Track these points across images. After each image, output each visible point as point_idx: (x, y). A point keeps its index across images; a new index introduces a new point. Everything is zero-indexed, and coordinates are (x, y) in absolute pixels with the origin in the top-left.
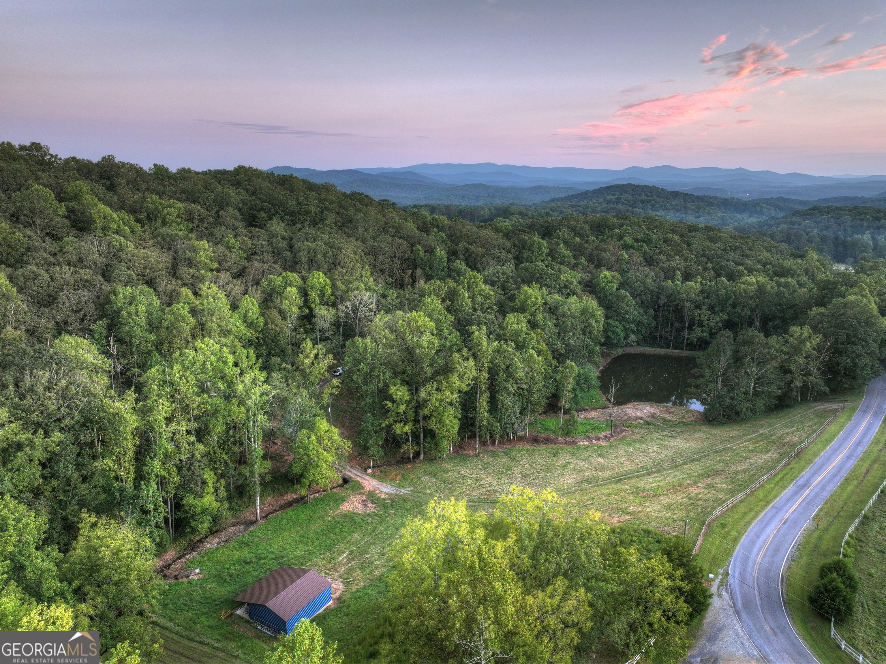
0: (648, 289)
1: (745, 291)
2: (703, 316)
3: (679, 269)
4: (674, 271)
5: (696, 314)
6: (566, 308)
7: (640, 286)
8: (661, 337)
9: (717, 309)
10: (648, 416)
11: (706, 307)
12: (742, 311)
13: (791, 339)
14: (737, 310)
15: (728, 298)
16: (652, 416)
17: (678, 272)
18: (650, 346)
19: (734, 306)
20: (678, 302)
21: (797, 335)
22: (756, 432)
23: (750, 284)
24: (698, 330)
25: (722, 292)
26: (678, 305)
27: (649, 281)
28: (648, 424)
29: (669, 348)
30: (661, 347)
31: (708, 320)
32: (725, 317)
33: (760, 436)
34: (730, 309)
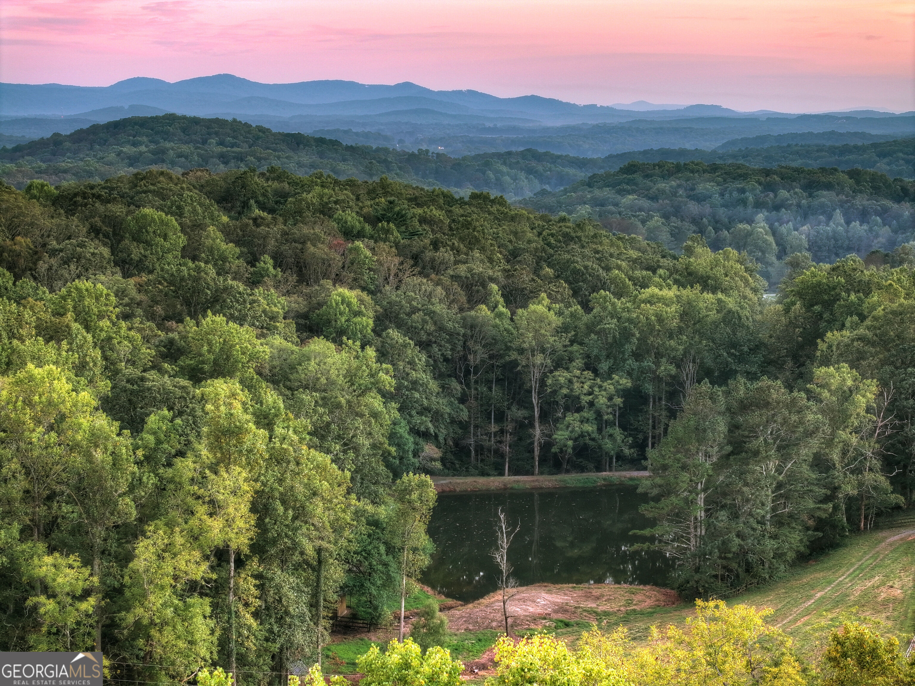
0: (441, 328)
1: (660, 319)
2: (576, 385)
3: (492, 280)
4: (484, 285)
5: (562, 380)
6: (312, 365)
7: (425, 322)
8: (480, 449)
9: (604, 366)
10: (556, 612)
11: (579, 362)
12: (657, 364)
13: (826, 394)
14: (648, 363)
15: (626, 335)
16: (562, 609)
17: (494, 287)
18: (457, 473)
19: (637, 356)
20: (514, 355)
21: (835, 383)
22: (809, 597)
23: (667, 302)
24: (572, 418)
25: (611, 324)
26: (515, 363)
27: (439, 308)
28: (567, 625)
29: (502, 474)
30: (483, 474)
31: (590, 394)
32: (626, 382)
33: (821, 602)
34: (631, 362)
